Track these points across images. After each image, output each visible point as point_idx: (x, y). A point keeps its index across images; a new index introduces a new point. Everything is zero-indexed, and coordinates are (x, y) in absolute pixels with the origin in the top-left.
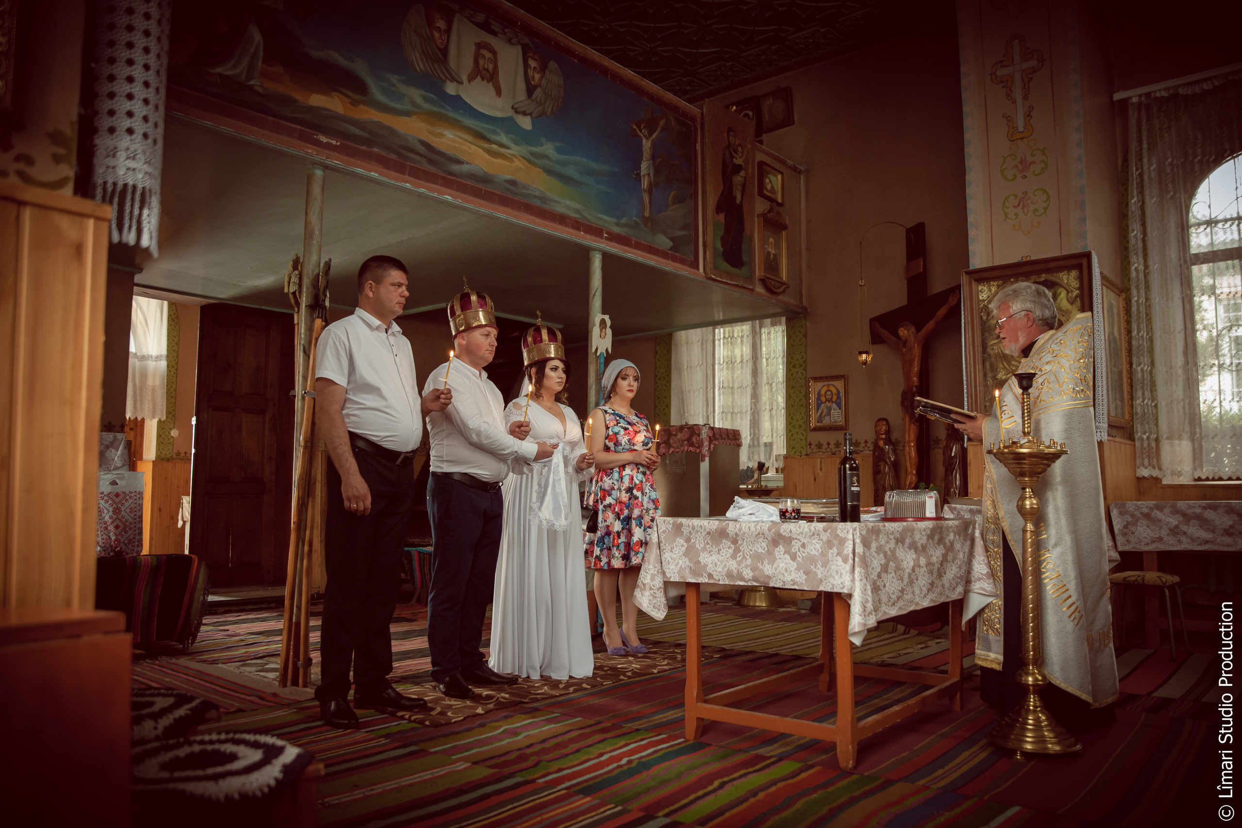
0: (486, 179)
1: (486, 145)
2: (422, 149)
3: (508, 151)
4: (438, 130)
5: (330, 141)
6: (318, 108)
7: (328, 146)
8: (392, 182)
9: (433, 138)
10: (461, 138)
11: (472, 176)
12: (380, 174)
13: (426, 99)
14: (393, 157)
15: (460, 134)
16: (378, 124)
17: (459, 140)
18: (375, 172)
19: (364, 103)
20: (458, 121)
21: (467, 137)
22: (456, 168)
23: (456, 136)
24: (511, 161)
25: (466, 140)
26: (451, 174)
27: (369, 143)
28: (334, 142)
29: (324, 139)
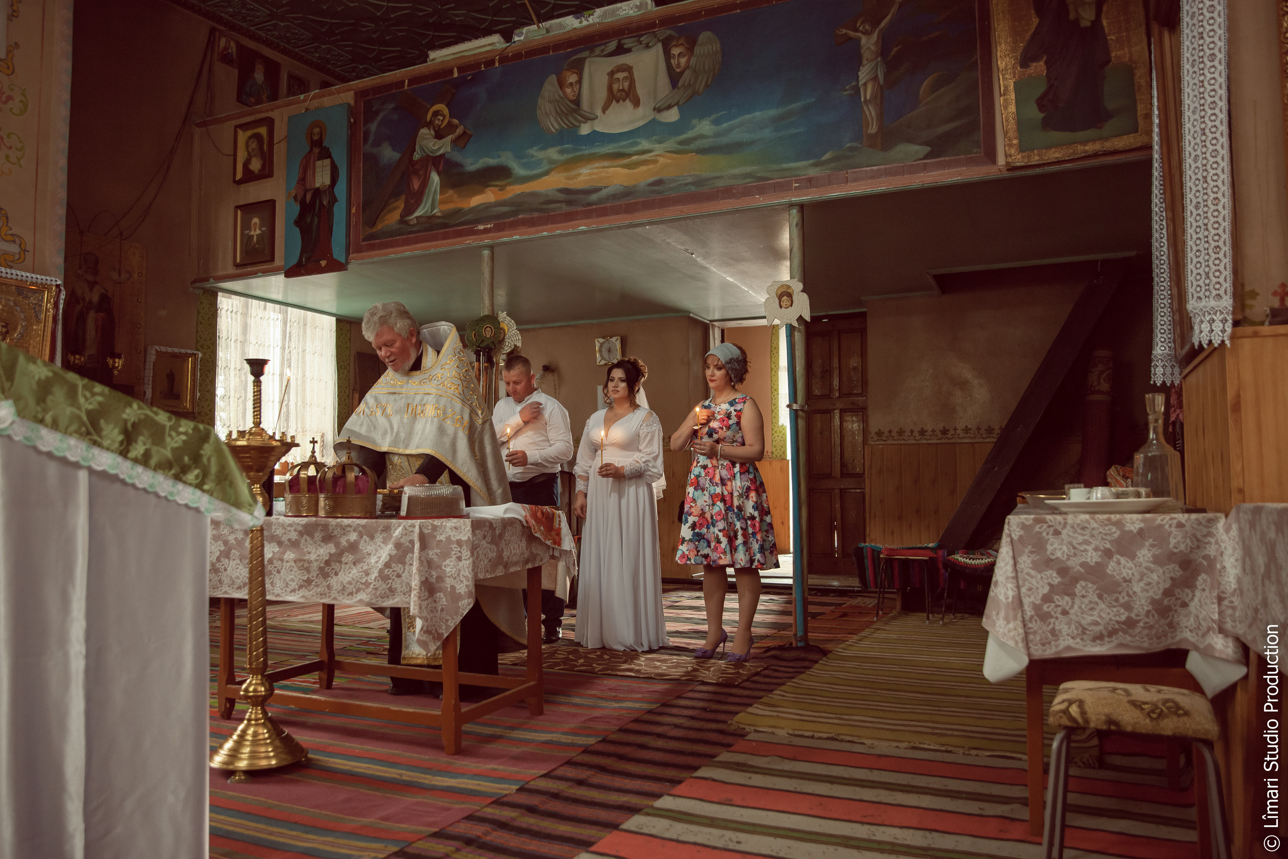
0: (627, 193)
1: (626, 161)
2: (562, 196)
3: (651, 154)
4: (575, 172)
5: (486, 226)
6: (477, 206)
7: (486, 231)
8: (532, 236)
9: (571, 182)
10: (597, 168)
11: (614, 197)
12: (520, 235)
13: (561, 152)
14: (536, 215)
15: (597, 165)
16: (522, 195)
17: (595, 171)
18: (516, 235)
19: (510, 184)
20: (594, 154)
21: (606, 163)
22: (594, 197)
23: (592, 169)
24: (655, 162)
25: (604, 167)
26: (589, 204)
27: (515, 213)
28: (489, 226)
29: (481, 227)
